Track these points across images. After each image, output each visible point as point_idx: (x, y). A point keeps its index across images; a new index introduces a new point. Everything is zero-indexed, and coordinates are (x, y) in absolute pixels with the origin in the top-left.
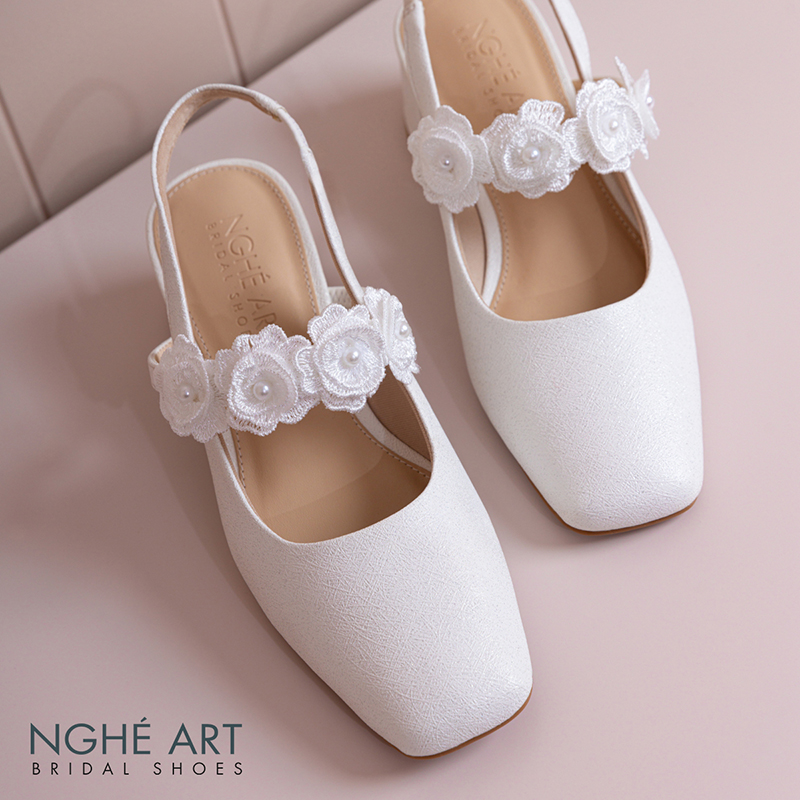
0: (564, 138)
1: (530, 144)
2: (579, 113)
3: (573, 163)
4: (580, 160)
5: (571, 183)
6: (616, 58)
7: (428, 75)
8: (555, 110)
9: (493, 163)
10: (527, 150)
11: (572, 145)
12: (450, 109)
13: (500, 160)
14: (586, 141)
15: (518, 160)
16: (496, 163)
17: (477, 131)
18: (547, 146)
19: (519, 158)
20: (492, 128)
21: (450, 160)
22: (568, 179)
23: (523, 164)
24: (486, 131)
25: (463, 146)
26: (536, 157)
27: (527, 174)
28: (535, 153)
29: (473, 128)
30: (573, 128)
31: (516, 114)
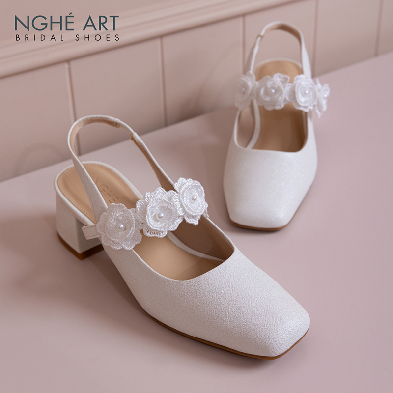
2: (294, 83)
3: (285, 99)
4: (289, 101)
10: (271, 89)
14: (293, 94)
18: (278, 91)
28: (273, 91)
30: (290, 87)
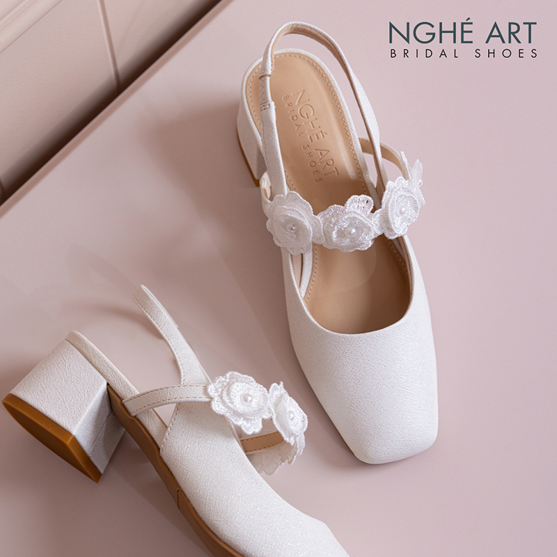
0: (372, 222)
1: (351, 225)
2: (383, 206)
3: (375, 234)
4: (379, 233)
5: (372, 246)
6: (402, 153)
7: (278, 158)
8: (367, 202)
9: (325, 234)
10: (348, 229)
11: (376, 225)
12: (298, 195)
13: (330, 233)
15: (341, 234)
16: (327, 235)
17: (316, 213)
18: (361, 227)
19: (343, 232)
20: (326, 212)
21: (295, 227)
22: (371, 243)
23: (344, 236)
24: (322, 214)
25: (307, 224)
26: (354, 234)
27: (347, 242)
28: (354, 231)
29: (313, 211)
30: (378, 215)
31: (344, 205)
